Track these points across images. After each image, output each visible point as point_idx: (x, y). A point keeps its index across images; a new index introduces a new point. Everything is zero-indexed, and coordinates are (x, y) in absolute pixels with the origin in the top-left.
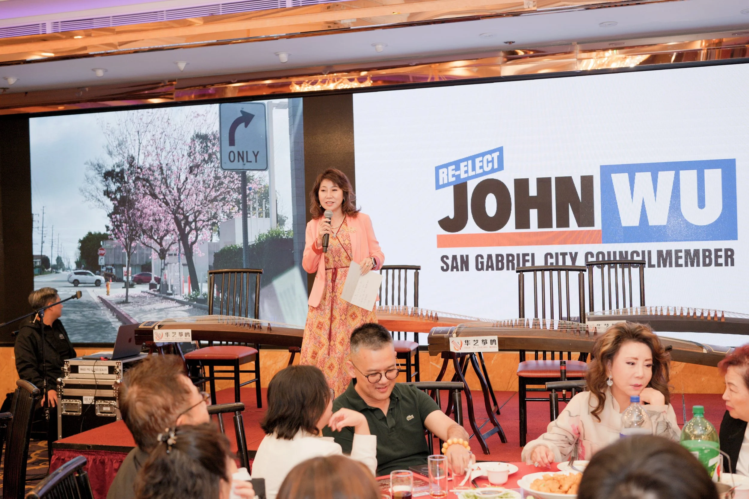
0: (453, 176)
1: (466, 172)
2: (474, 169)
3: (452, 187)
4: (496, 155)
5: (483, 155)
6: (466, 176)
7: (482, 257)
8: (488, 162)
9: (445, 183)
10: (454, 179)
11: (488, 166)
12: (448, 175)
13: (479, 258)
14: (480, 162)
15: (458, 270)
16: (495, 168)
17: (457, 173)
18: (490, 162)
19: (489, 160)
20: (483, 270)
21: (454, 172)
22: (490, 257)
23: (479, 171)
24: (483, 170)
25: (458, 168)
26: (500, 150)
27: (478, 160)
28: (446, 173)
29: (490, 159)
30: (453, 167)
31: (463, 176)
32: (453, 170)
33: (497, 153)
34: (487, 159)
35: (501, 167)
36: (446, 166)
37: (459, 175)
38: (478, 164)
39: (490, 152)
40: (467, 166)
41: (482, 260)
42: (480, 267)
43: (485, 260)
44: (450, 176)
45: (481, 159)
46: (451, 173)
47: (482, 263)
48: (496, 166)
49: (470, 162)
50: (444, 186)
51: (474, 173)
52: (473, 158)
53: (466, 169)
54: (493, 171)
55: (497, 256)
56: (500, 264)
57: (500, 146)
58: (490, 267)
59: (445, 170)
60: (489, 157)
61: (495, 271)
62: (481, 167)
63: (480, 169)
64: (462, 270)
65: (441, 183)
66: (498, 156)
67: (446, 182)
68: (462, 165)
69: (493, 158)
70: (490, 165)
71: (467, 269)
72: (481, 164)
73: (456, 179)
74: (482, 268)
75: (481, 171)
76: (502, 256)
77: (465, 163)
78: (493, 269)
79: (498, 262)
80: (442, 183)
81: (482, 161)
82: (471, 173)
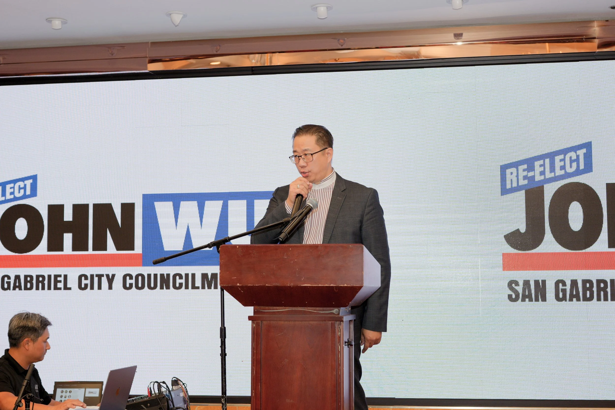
0: (525, 178)
1: (542, 173)
2: (552, 169)
3: (522, 193)
4: (581, 152)
5: (565, 152)
6: (542, 178)
7: (564, 284)
8: (571, 161)
9: (513, 186)
10: (526, 182)
11: (571, 167)
12: (517, 176)
13: (560, 285)
14: (561, 160)
15: (531, 300)
16: (581, 169)
17: (531, 174)
18: (574, 161)
19: (573, 159)
20: (566, 301)
21: (525, 173)
22: (574, 283)
23: (559, 172)
24: (566, 172)
25: (531, 168)
26: (588, 146)
27: (558, 159)
28: (515, 174)
29: (574, 157)
30: (525, 166)
31: (538, 178)
32: (524, 170)
33: (584, 151)
34: (571, 158)
35: (588, 168)
36: (516, 165)
37: (534, 177)
38: (558, 164)
39: (575, 149)
40: (543, 165)
41: (564, 288)
42: (561, 296)
43: (568, 287)
44: (521, 177)
45: (562, 157)
46: (522, 174)
47: (564, 291)
48: (582, 167)
49: (547, 161)
50: (513, 190)
51: (552, 175)
52: (551, 156)
53: (542, 169)
54: (578, 172)
55: (585, 282)
56: (588, 292)
57: (587, 141)
58: (574, 296)
59: (514, 170)
60: (573, 155)
61: (582, 303)
62: (563, 168)
63: (561, 170)
64: (537, 300)
65: (508, 186)
66: (585, 154)
67: (515, 185)
68: (537, 164)
69: (578, 156)
70: (574, 165)
71: (544, 299)
72: (562, 163)
73: (529, 181)
74: (564, 299)
75: (563, 172)
76: (590, 282)
77: (541, 162)
78: (578, 300)
79: (585, 289)
80: (510, 187)
81: (563, 160)
82: (549, 175)
